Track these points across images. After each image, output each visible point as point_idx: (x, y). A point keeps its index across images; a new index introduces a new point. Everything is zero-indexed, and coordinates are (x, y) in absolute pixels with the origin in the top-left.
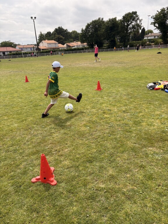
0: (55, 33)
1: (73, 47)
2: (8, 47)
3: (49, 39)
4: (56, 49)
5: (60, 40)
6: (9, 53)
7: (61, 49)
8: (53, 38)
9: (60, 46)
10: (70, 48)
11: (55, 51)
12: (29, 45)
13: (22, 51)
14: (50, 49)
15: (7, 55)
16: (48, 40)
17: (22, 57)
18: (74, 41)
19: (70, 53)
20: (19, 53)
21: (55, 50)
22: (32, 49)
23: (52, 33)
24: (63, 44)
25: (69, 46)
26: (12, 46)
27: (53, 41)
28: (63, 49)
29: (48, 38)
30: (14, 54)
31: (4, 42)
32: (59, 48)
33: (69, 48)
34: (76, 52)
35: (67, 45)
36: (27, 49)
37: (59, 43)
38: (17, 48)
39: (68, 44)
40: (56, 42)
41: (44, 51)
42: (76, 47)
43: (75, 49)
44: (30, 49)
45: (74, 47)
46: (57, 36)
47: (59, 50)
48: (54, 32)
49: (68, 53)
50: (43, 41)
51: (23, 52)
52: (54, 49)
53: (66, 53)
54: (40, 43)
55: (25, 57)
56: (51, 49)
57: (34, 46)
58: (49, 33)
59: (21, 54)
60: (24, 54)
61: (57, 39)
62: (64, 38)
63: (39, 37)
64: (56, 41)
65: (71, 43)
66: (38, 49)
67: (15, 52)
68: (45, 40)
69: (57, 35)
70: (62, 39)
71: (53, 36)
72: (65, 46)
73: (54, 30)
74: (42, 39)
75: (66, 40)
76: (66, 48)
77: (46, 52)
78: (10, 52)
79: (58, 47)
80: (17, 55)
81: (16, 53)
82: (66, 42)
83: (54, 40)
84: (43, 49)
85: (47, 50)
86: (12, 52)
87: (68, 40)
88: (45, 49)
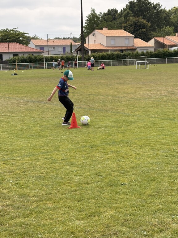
0: (128, 13)
1: (172, 46)
2: (10, 42)
3: (110, 28)
5: (138, 30)
6: (11, 57)
7: (140, 52)
8: (121, 23)
9: (139, 43)
10: (165, 50)
12: (59, 39)
13: (43, 52)
14: (111, 50)
15: (6, 62)
16: (108, 29)
17: (42, 67)
20: (36, 57)
21: (125, 53)
22: (68, 50)
23: (119, 12)
24: (147, 40)
25: (163, 45)
26: (20, 40)
27: (122, 33)
28: (145, 52)
29: (110, 23)
30: (24, 61)
31: (3, 32)
32: (135, 50)
33: (161, 50)
35: (157, 42)
36: (54, 48)
37: (135, 37)
38: (32, 46)
39: (160, 39)
40: (129, 34)
44: (60, 50)
45: (175, 48)
46: (133, 19)
47: (135, 52)
48: (125, 10)
49: (158, 63)
50: (97, 32)
51: (45, 55)
52: (122, 51)
53: (153, 63)
54: (88, 35)
55: (50, 67)
56: (116, 50)
57: (73, 43)
58: (112, 13)
59: (41, 60)
60: (47, 60)
61: (131, 25)
62: (149, 24)
63: (87, 20)
64: (129, 32)
65: (167, 37)
66: (82, 50)
67: (26, 56)
68: (102, 29)
69: (131, 18)
70: (144, 26)
71: (123, 19)
72: (152, 43)
73: (127, 5)
74: (95, 25)
75: (154, 30)
76: (153, 50)
78: (15, 54)
79: (133, 46)
80: (31, 62)
81: (29, 58)
82: (154, 33)
83: (125, 30)
84: (93, 51)
85: (105, 54)
86: (20, 56)
87: (160, 28)
88: (101, 51)
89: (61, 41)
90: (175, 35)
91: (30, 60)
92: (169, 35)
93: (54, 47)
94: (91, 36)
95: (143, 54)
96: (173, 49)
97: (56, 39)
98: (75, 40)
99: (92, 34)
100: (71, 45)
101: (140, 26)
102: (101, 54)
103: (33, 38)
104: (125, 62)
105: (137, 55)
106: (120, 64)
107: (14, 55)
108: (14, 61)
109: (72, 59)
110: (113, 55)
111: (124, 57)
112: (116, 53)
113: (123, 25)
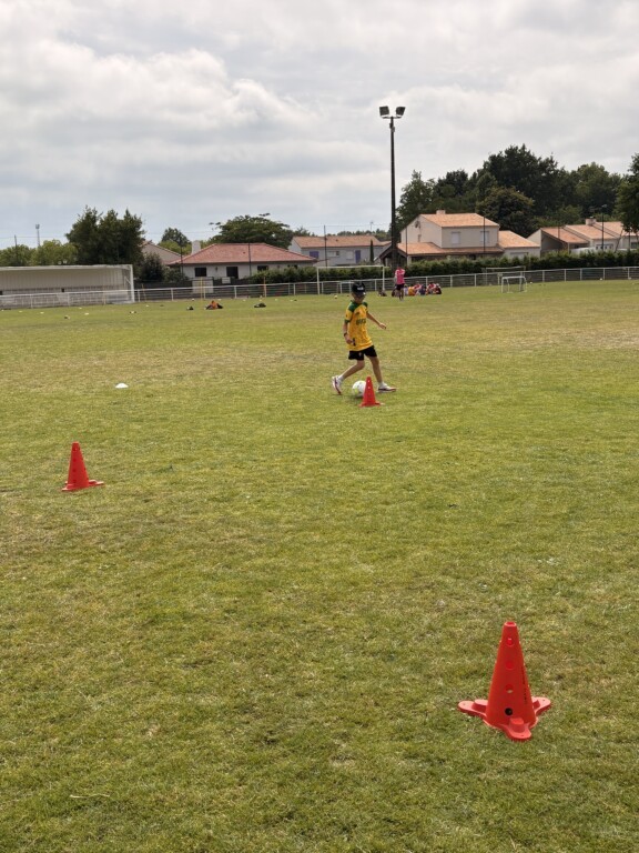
0: (488, 180)
1: (577, 246)
2: (252, 241)
3: (451, 210)
4: (488, 258)
5: (507, 213)
6: (255, 271)
7: (510, 257)
8: (473, 201)
9: (509, 239)
10: (563, 253)
11: (479, 265)
12: (349, 234)
13: (315, 261)
14: (452, 255)
15: (244, 281)
16: (447, 213)
17: (313, 291)
18: (586, 214)
19: (559, 278)
20: (302, 272)
21: (479, 260)
22: (365, 255)
23: (470, 176)
24: (526, 233)
25: (559, 244)
26: (273, 239)
27: (474, 219)
28: (521, 257)
29: (451, 200)
30: (278, 279)
31: (240, 222)
32: (501, 253)
33: (554, 253)
34: (596, 276)
35: (546, 237)
36: (338, 253)
37: (502, 229)
38: (295, 251)
39: (553, 232)
40: (489, 223)
41: (422, 265)
42: (593, 249)
43: (588, 261)
44: (351, 255)
45: (583, 249)
46: (497, 191)
47: (500, 259)
48: (481, 173)
49: (548, 280)
50: (424, 218)
51: (320, 267)
52: (473, 256)
53: (537, 279)
54: (405, 226)
55: (329, 291)
56: (460, 255)
57: (376, 242)
58: (456, 181)
59: (311, 277)
60: (324, 276)
61: (494, 204)
62: (531, 201)
63: (404, 196)
64: (489, 218)
65: (568, 226)
66: (394, 256)
67: (283, 269)
68: (434, 212)
69: (494, 189)
70: (518, 205)
71: (476, 191)
72: (535, 240)
73: (486, 164)
74: (420, 206)
75: (539, 214)
76: (537, 254)
77: (435, 271)
78: (262, 266)
79: (497, 246)
80: (292, 280)
81: (290, 273)
82: (541, 220)
83: (481, 214)
84: (416, 258)
85: (439, 262)
86: (272, 269)
87: (554, 210)
88: (430, 257)
89: (351, 238)
90: (584, 223)
91: (291, 278)
92: (571, 223)
93: (338, 250)
94: (411, 227)
95: (516, 262)
96: (578, 252)
97: (341, 234)
98: (379, 235)
99: (413, 224)
100: (372, 246)
101: (512, 205)
102: (431, 263)
103: (298, 234)
104: (479, 278)
105: (505, 264)
106: (469, 283)
107: (259, 269)
108: (259, 280)
109: (375, 274)
110: (455, 264)
111: (478, 268)
112: (461, 260)
113: (478, 203)
